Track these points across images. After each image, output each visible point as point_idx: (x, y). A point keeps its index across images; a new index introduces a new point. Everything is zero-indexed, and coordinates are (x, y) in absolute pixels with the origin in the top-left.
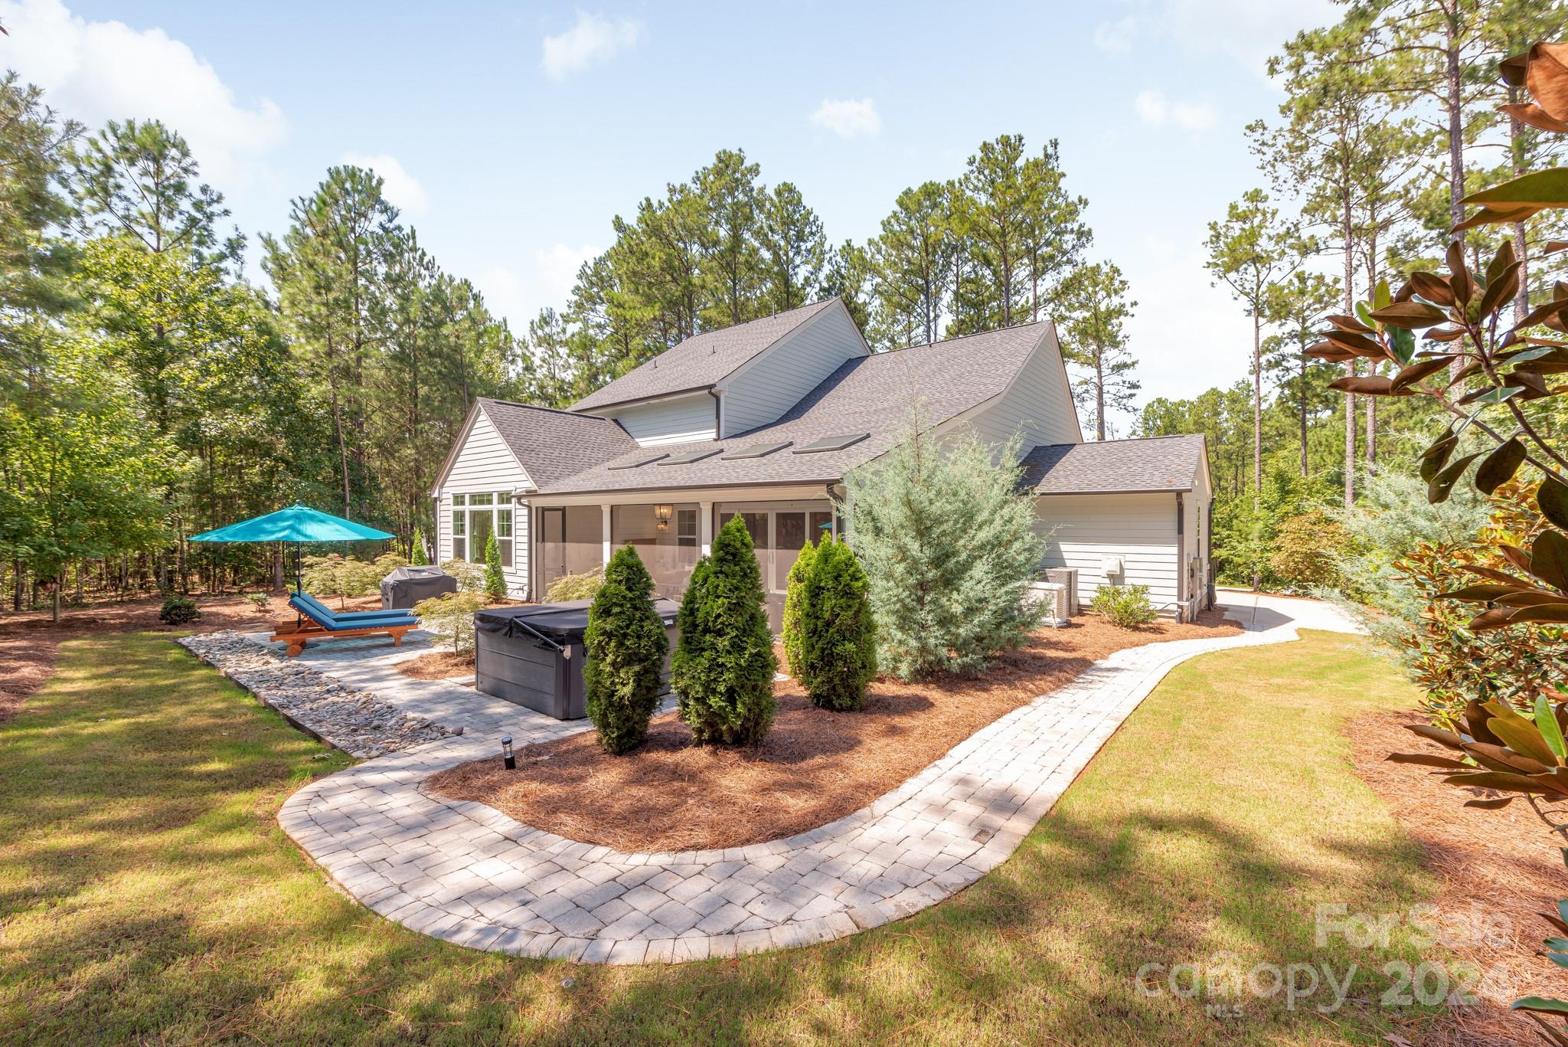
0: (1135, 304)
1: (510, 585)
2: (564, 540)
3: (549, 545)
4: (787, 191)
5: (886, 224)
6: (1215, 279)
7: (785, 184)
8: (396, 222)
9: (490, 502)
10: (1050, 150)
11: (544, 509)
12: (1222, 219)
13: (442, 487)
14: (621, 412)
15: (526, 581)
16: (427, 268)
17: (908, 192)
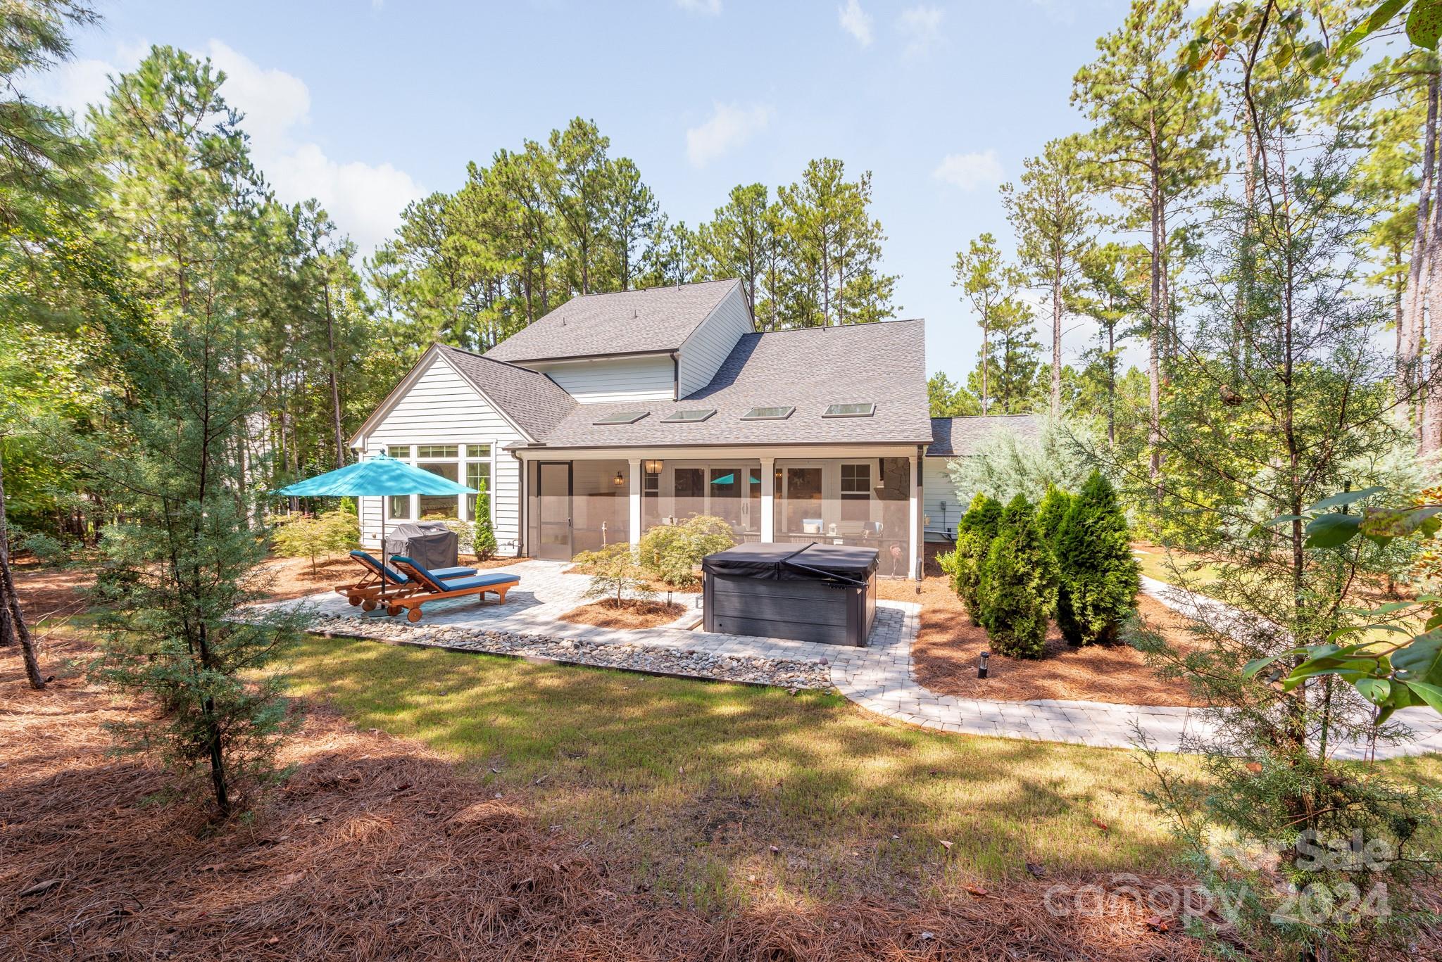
0: (901, 308)
1: (499, 542)
2: (571, 493)
3: (547, 500)
4: (627, 165)
5: (719, 213)
6: (964, 296)
7: (625, 159)
8: (238, 127)
9: (455, 454)
10: (866, 179)
11: (540, 463)
12: (966, 250)
13: (368, 436)
14: (551, 368)
15: (516, 536)
16: (255, 183)
17: (738, 188)
